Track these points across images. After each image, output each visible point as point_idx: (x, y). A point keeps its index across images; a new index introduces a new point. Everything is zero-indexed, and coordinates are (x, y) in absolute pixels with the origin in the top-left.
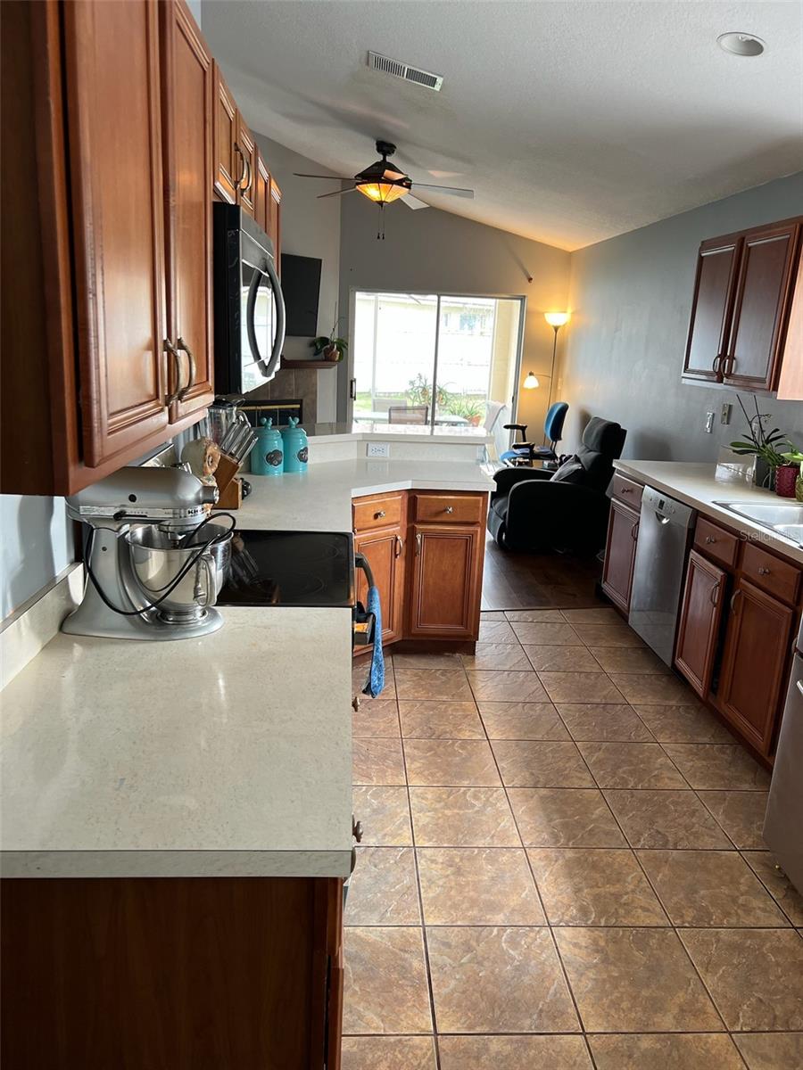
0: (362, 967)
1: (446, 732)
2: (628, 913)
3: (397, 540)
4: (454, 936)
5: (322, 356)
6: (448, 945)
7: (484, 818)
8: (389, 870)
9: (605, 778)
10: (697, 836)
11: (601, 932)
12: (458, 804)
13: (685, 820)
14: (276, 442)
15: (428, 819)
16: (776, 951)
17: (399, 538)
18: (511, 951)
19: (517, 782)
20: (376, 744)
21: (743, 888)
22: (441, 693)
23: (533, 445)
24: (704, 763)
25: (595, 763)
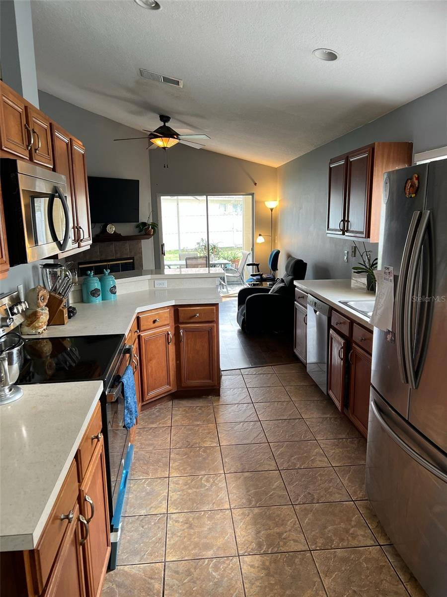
0: (125, 590)
1: (196, 443)
2: (285, 544)
3: (168, 334)
4: (182, 567)
5: (143, 232)
6: (177, 572)
7: (210, 493)
8: (150, 529)
9: (284, 463)
10: (331, 494)
11: (268, 557)
12: (197, 486)
13: (326, 485)
14: (96, 284)
15: (177, 496)
16: (367, 560)
17: (169, 333)
18: (213, 573)
19: (232, 470)
20: (155, 454)
21: (353, 523)
22: (197, 420)
23: (262, 274)
24: (341, 450)
25: (279, 455)
